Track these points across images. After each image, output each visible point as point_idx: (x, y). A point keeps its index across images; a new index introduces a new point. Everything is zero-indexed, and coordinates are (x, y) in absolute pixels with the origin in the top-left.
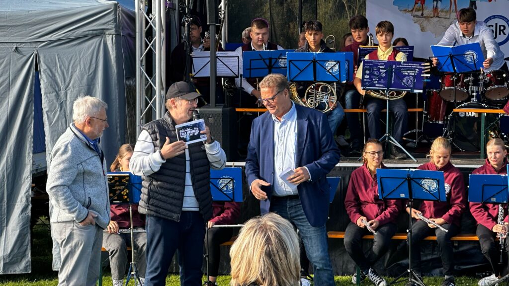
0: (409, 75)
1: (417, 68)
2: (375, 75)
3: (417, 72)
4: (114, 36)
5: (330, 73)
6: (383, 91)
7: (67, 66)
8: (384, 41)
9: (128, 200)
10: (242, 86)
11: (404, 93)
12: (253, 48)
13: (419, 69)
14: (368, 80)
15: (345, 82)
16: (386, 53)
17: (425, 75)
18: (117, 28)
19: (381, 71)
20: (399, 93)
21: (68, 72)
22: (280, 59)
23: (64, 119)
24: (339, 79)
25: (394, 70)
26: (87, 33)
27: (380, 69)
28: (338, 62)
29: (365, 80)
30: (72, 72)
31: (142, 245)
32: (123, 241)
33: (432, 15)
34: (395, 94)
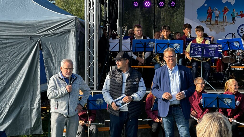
0: (212, 51)
1: (216, 47)
2: (196, 50)
3: (216, 49)
4: (75, 32)
5: (175, 49)
6: (200, 57)
7: (54, 46)
8: (200, 35)
9: (87, 108)
10: (132, 56)
11: (209, 59)
12: (135, 38)
13: (217, 47)
14: (193, 53)
15: (182, 53)
16: (200, 40)
17: (220, 50)
18: (76, 28)
19: (199, 48)
20: (207, 59)
21: (55, 49)
22: (149, 43)
23: (55, 70)
24: (179, 52)
25: (205, 48)
26: (63, 31)
27: (198, 47)
28: (180, 44)
29: (191, 53)
30: (57, 49)
31: (92, 129)
32: (83, 128)
33: (215, 24)
34: (205, 59)
